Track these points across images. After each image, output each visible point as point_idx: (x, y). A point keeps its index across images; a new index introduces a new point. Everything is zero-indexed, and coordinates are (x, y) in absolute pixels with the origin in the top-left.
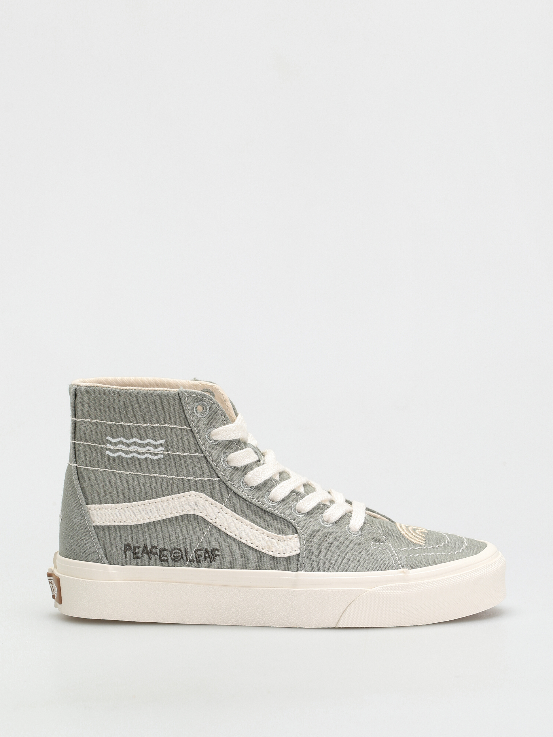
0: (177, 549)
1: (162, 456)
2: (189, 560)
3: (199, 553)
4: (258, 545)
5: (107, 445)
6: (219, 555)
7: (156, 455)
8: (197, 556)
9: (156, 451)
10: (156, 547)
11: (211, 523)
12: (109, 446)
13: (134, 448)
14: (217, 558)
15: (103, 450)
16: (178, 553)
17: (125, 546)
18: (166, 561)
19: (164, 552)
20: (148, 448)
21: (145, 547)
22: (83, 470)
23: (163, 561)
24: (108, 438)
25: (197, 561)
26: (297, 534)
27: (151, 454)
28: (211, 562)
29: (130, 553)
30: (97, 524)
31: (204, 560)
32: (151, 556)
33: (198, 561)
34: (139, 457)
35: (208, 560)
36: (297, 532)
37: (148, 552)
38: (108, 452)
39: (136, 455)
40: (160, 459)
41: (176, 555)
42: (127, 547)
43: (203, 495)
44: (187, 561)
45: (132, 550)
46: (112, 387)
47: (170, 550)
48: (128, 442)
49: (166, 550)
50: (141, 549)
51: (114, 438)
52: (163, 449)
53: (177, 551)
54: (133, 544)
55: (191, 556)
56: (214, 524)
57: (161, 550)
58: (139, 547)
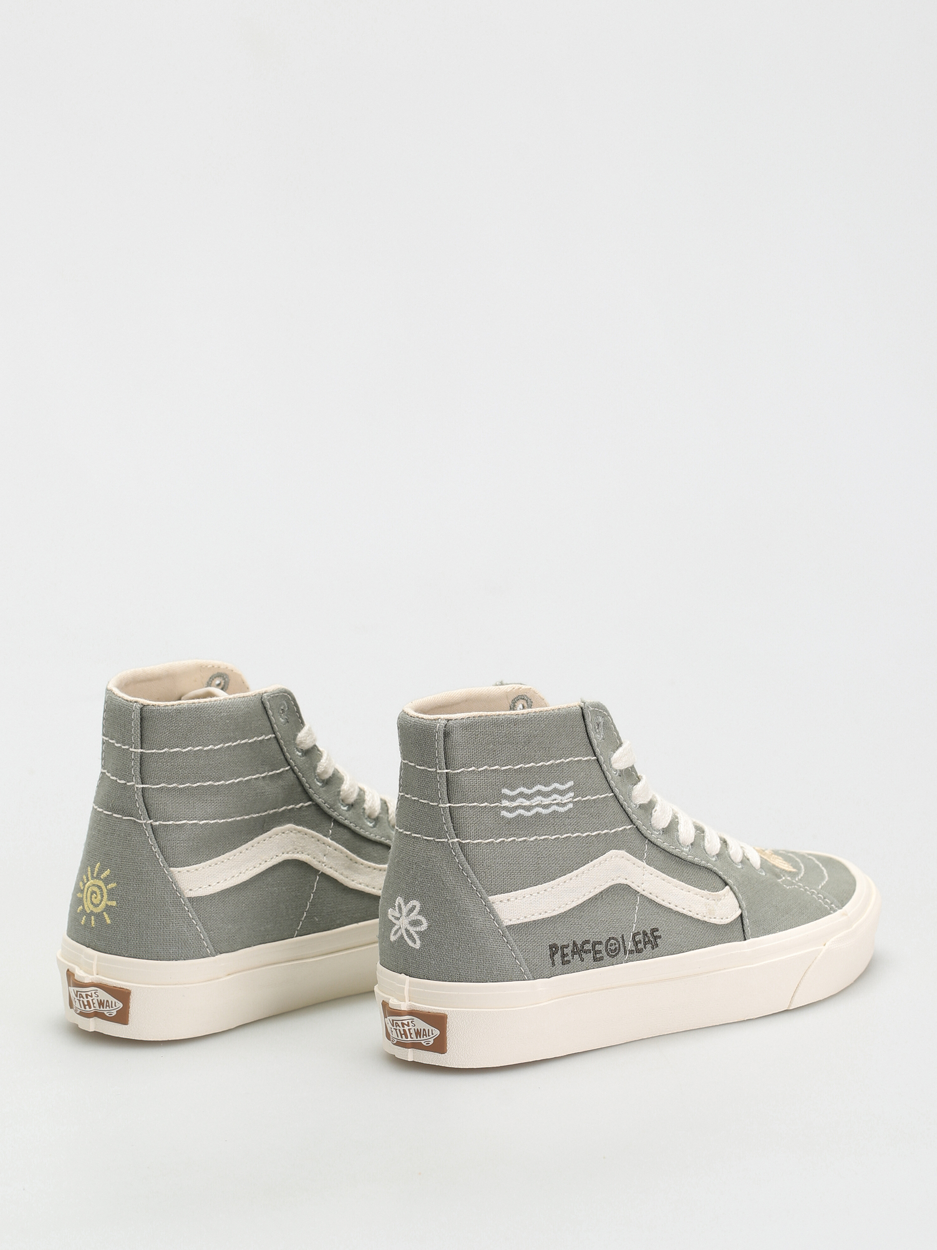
0: (613, 938)
1: (571, 806)
2: (628, 952)
3: (637, 938)
4: (698, 913)
5: (503, 802)
6: (660, 937)
7: (565, 805)
8: (636, 943)
9: (565, 799)
10: (587, 942)
11: (639, 893)
12: (505, 803)
13: (538, 799)
14: (659, 941)
15: (496, 811)
16: (615, 944)
17: (551, 947)
18: (601, 959)
19: (598, 947)
20: (555, 796)
21: (575, 944)
22: (471, 846)
23: (598, 960)
24: (505, 791)
25: (637, 952)
26: (727, 887)
27: (557, 804)
28: (653, 949)
29: (558, 957)
30: (510, 923)
31: (645, 948)
32: (584, 955)
33: (639, 951)
34: (545, 812)
35: (649, 946)
36: (726, 884)
37: (579, 950)
38: (504, 813)
39: (540, 810)
40: (570, 810)
41: (613, 948)
42: (553, 949)
43: (622, 853)
44: (625, 954)
45: (559, 952)
46: (502, 714)
47: (604, 942)
48: (529, 792)
49: (600, 943)
50: (570, 948)
51: (512, 789)
52: (572, 794)
53: (612, 941)
54: (559, 944)
55: (630, 945)
56: (643, 893)
57: (595, 944)
58: (567, 947)
